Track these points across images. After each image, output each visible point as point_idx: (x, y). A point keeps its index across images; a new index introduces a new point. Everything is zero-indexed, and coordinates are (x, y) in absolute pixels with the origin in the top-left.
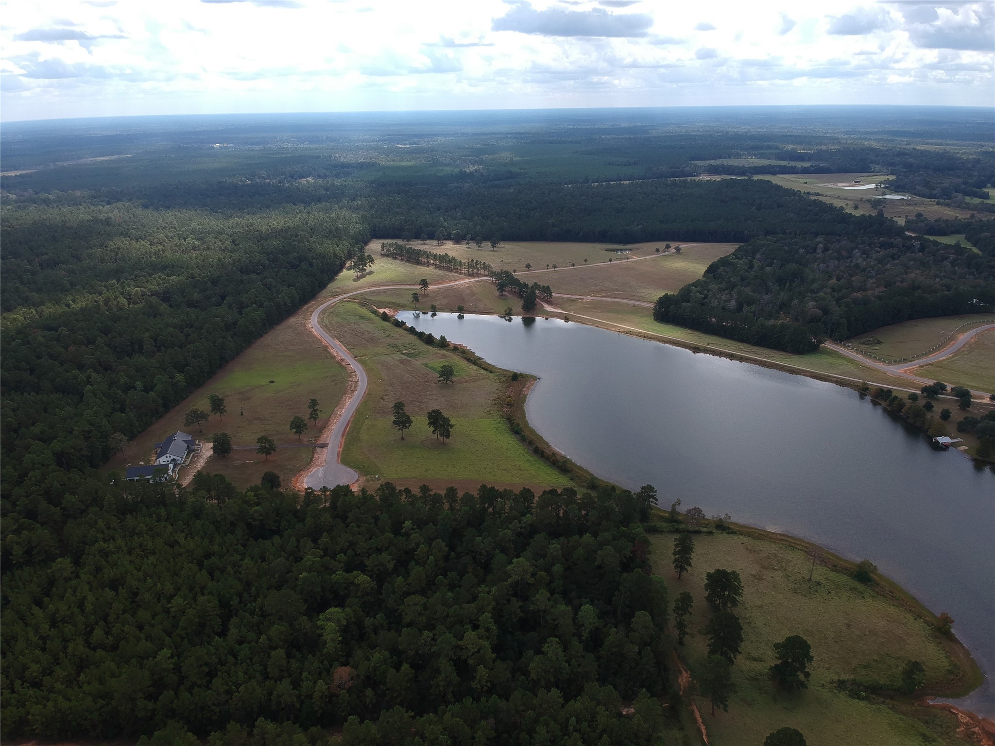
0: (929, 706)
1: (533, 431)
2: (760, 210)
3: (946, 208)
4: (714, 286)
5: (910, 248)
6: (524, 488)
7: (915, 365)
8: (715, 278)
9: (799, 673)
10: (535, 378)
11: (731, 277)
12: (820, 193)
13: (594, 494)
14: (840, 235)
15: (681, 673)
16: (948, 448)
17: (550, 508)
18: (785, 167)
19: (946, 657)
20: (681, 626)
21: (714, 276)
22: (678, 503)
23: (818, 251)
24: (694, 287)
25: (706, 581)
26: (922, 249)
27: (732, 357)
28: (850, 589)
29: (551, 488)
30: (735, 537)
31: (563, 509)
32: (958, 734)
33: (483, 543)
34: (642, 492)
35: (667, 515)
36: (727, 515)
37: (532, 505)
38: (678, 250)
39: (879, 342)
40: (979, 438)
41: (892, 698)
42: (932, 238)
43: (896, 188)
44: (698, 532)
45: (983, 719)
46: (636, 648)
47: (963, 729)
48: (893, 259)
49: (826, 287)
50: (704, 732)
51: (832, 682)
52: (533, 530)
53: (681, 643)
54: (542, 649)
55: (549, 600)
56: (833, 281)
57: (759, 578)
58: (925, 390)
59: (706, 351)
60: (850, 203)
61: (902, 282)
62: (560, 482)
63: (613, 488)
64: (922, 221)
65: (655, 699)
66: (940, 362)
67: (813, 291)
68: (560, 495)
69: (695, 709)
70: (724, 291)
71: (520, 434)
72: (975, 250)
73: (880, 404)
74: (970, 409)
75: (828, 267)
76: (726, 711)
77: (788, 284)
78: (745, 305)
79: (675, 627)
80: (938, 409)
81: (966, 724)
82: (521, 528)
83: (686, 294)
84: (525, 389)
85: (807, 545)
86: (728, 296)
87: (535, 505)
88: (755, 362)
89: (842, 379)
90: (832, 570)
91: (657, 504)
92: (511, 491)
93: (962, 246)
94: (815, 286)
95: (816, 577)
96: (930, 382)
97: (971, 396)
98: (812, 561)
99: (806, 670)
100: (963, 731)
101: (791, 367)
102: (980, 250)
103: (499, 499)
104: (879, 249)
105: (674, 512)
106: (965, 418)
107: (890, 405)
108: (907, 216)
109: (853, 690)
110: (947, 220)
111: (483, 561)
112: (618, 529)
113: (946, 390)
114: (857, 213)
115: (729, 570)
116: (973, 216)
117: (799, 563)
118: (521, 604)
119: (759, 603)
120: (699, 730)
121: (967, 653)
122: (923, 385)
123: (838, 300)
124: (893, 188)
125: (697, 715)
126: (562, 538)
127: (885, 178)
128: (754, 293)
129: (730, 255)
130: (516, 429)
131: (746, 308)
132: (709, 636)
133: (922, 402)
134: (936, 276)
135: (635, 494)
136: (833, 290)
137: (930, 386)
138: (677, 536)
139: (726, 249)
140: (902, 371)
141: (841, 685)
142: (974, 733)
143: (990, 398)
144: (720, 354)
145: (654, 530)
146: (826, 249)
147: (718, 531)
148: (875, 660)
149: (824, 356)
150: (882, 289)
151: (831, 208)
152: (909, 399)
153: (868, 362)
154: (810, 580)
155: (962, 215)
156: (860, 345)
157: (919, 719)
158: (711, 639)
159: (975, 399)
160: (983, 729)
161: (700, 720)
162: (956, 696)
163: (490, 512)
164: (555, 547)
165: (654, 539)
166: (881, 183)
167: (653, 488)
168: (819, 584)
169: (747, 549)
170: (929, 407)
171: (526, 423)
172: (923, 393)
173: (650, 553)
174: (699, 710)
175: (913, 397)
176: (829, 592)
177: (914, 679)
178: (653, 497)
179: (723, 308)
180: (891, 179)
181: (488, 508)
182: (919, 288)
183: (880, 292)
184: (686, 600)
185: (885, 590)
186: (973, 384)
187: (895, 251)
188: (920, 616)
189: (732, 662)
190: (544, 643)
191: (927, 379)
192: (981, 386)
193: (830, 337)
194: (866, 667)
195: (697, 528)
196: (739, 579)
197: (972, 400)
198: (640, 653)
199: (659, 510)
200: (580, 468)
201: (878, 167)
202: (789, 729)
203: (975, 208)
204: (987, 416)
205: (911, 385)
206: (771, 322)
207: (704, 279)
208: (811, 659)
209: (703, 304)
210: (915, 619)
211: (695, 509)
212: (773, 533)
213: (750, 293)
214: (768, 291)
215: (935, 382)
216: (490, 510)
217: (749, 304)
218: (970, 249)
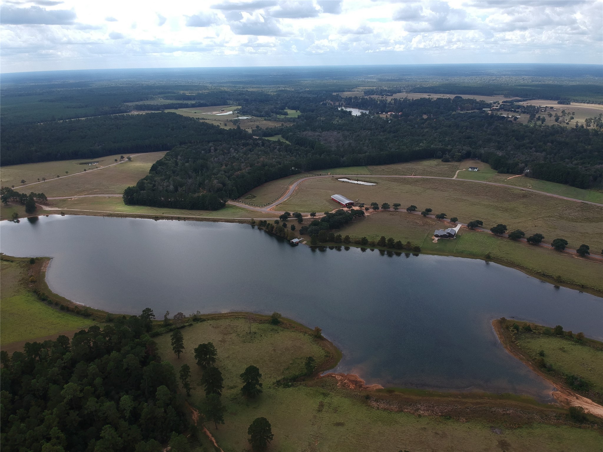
0: (322, 378)
1: (56, 296)
2: (173, 130)
3: (269, 122)
4: (158, 179)
5: (257, 145)
6: (60, 336)
7: (274, 205)
8: (157, 174)
9: (256, 386)
10: (49, 259)
11: (166, 172)
12: (205, 118)
13: (112, 325)
14: (221, 141)
15: (193, 413)
16: (298, 244)
17: (83, 343)
18: (182, 104)
19: (323, 349)
20: (186, 385)
21: (156, 172)
22: (168, 313)
23: (212, 151)
24: (145, 181)
25: (195, 354)
26: (263, 145)
27: (179, 219)
28: (271, 330)
29: (80, 330)
30: (205, 323)
31: (92, 341)
32: (338, 386)
33: (38, 383)
34: (144, 314)
35: (163, 323)
36: (198, 311)
37: (68, 346)
38: (130, 159)
39: (255, 197)
40: (310, 236)
41: (304, 380)
42: (266, 138)
43: (244, 113)
44: (183, 327)
45: (347, 375)
46: (163, 410)
47: (340, 383)
48: (251, 152)
49: (221, 171)
50: (214, 441)
51: (274, 384)
52: (73, 362)
53: (189, 395)
54: (101, 435)
55: (97, 402)
56: (224, 167)
57: (223, 341)
58: (281, 217)
59: (163, 218)
60: (222, 123)
61: (258, 163)
62: (86, 324)
63: (124, 317)
64: (260, 130)
65: (182, 435)
66: (285, 202)
67: (214, 174)
68: (88, 332)
69: (207, 430)
70: (164, 180)
71: (47, 300)
72: (287, 142)
73: (262, 229)
74: (303, 223)
75: (219, 159)
76: (224, 423)
77: (200, 172)
78: (179, 187)
79: (183, 387)
80: (289, 225)
81: (341, 380)
82: (64, 363)
83: (141, 185)
84: (43, 268)
85: (244, 314)
86: (168, 183)
87: (71, 345)
88: (193, 219)
89: (241, 220)
90: (260, 323)
91: (155, 318)
92: (50, 341)
93: (281, 141)
94: (215, 171)
95: (253, 330)
96: (283, 213)
97: (302, 216)
98: (249, 322)
99: (260, 382)
100: (340, 384)
101: (213, 218)
102: (290, 142)
103: (42, 349)
104: (243, 147)
105: (166, 320)
106: (302, 227)
107: (267, 228)
108: (252, 128)
109: (284, 383)
110: (271, 128)
111: (41, 394)
112: (133, 341)
113: (291, 216)
114: (227, 128)
115: (206, 343)
116: (282, 125)
117: (242, 326)
118: (78, 412)
119: (227, 356)
120: (211, 441)
121: (331, 344)
122: (280, 215)
123: (229, 177)
124: (241, 113)
125: (208, 433)
126: (96, 361)
127: (236, 107)
128: (183, 179)
129: (163, 158)
130: (43, 297)
131: (180, 189)
132: (205, 385)
133: (281, 224)
134: (273, 158)
135: (139, 316)
136: (225, 172)
137: (283, 215)
138: (172, 333)
139: (160, 155)
140: (268, 209)
141: (278, 383)
142: (345, 383)
143: (310, 215)
144: (172, 218)
145: (157, 335)
146: (216, 150)
147: (195, 323)
148: (291, 364)
149: (229, 209)
150: (249, 168)
151: (212, 127)
152: (275, 223)
153: (251, 208)
154: (250, 333)
155: (278, 125)
156: (246, 200)
157: (319, 386)
158: (206, 386)
159: (304, 217)
160: (349, 380)
161: (210, 435)
162: (332, 367)
163: (38, 360)
164: (93, 367)
165: (157, 340)
166: (235, 110)
167: (150, 309)
168: (255, 333)
169: (213, 327)
170: (285, 225)
171: (50, 292)
172: (281, 219)
173: (157, 349)
174: (209, 430)
175: (277, 222)
176: (261, 336)
177: (311, 366)
178: (152, 315)
179: (167, 191)
180: (239, 108)
181: (35, 357)
182: (267, 165)
183: (248, 170)
184: (186, 369)
185: (287, 325)
186: (302, 210)
187: (250, 147)
188: (306, 333)
189: (220, 394)
190: (101, 431)
191: (281, 212)
192: (305, 210)
193: (230, 198)
194: (288, 369)
195: (182, 325)
196: (213, 346)
197: (303, 218)
198: (165, 412)
199: (157, 321)
200: (98, 311)
201: (231, 102)
202: (258, 419)
203: (282, 120)
204: (311, 224)
205: (275, 216)
206: (196, 195)
207: (150, 175)
208: (260, 375)
209: (153, 190)
210: (304, 335)
211: (179, 314)
212: (225, 314)
213: (180, 180)
214: (190, 177)
215: (285, 212)
216: (37, 358)
217: (181, 186)
218: (285, 142)
